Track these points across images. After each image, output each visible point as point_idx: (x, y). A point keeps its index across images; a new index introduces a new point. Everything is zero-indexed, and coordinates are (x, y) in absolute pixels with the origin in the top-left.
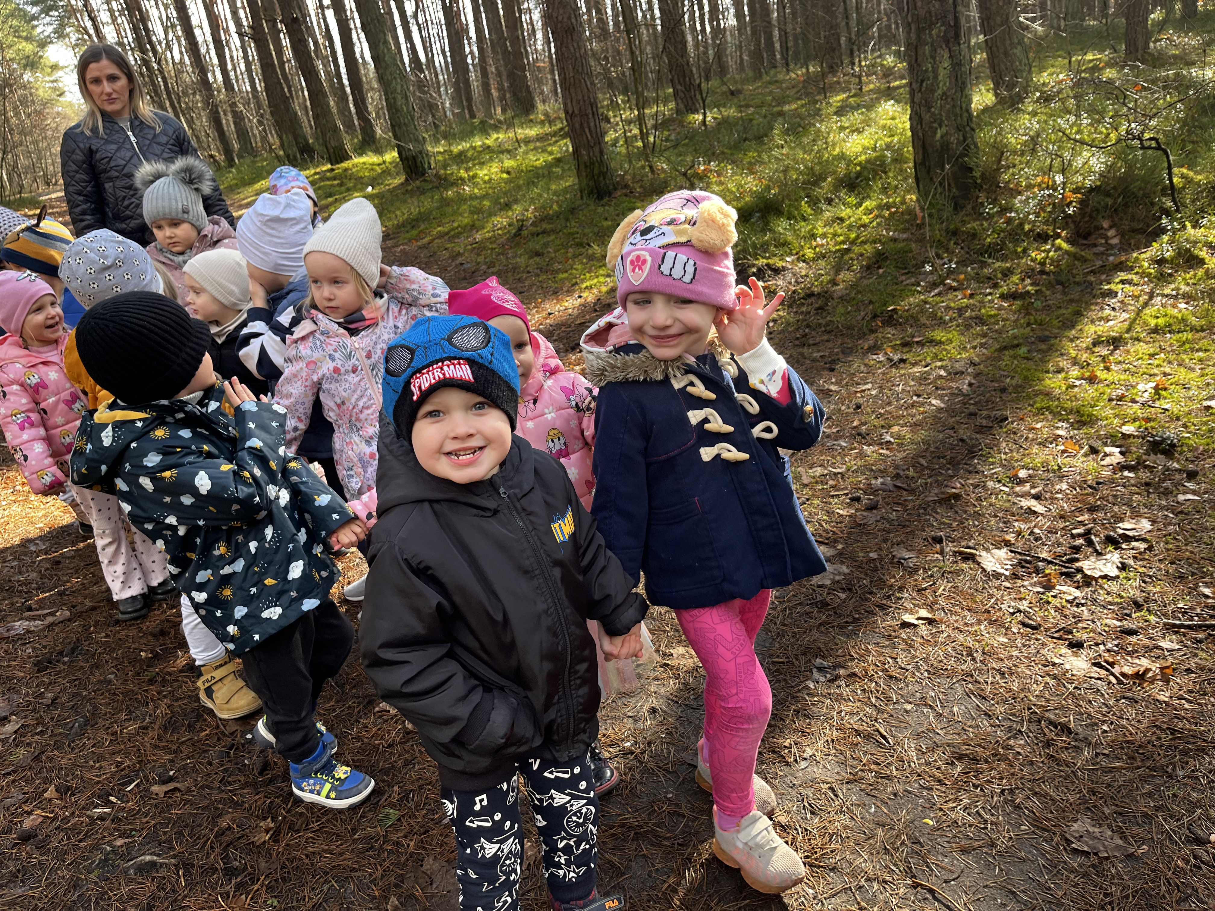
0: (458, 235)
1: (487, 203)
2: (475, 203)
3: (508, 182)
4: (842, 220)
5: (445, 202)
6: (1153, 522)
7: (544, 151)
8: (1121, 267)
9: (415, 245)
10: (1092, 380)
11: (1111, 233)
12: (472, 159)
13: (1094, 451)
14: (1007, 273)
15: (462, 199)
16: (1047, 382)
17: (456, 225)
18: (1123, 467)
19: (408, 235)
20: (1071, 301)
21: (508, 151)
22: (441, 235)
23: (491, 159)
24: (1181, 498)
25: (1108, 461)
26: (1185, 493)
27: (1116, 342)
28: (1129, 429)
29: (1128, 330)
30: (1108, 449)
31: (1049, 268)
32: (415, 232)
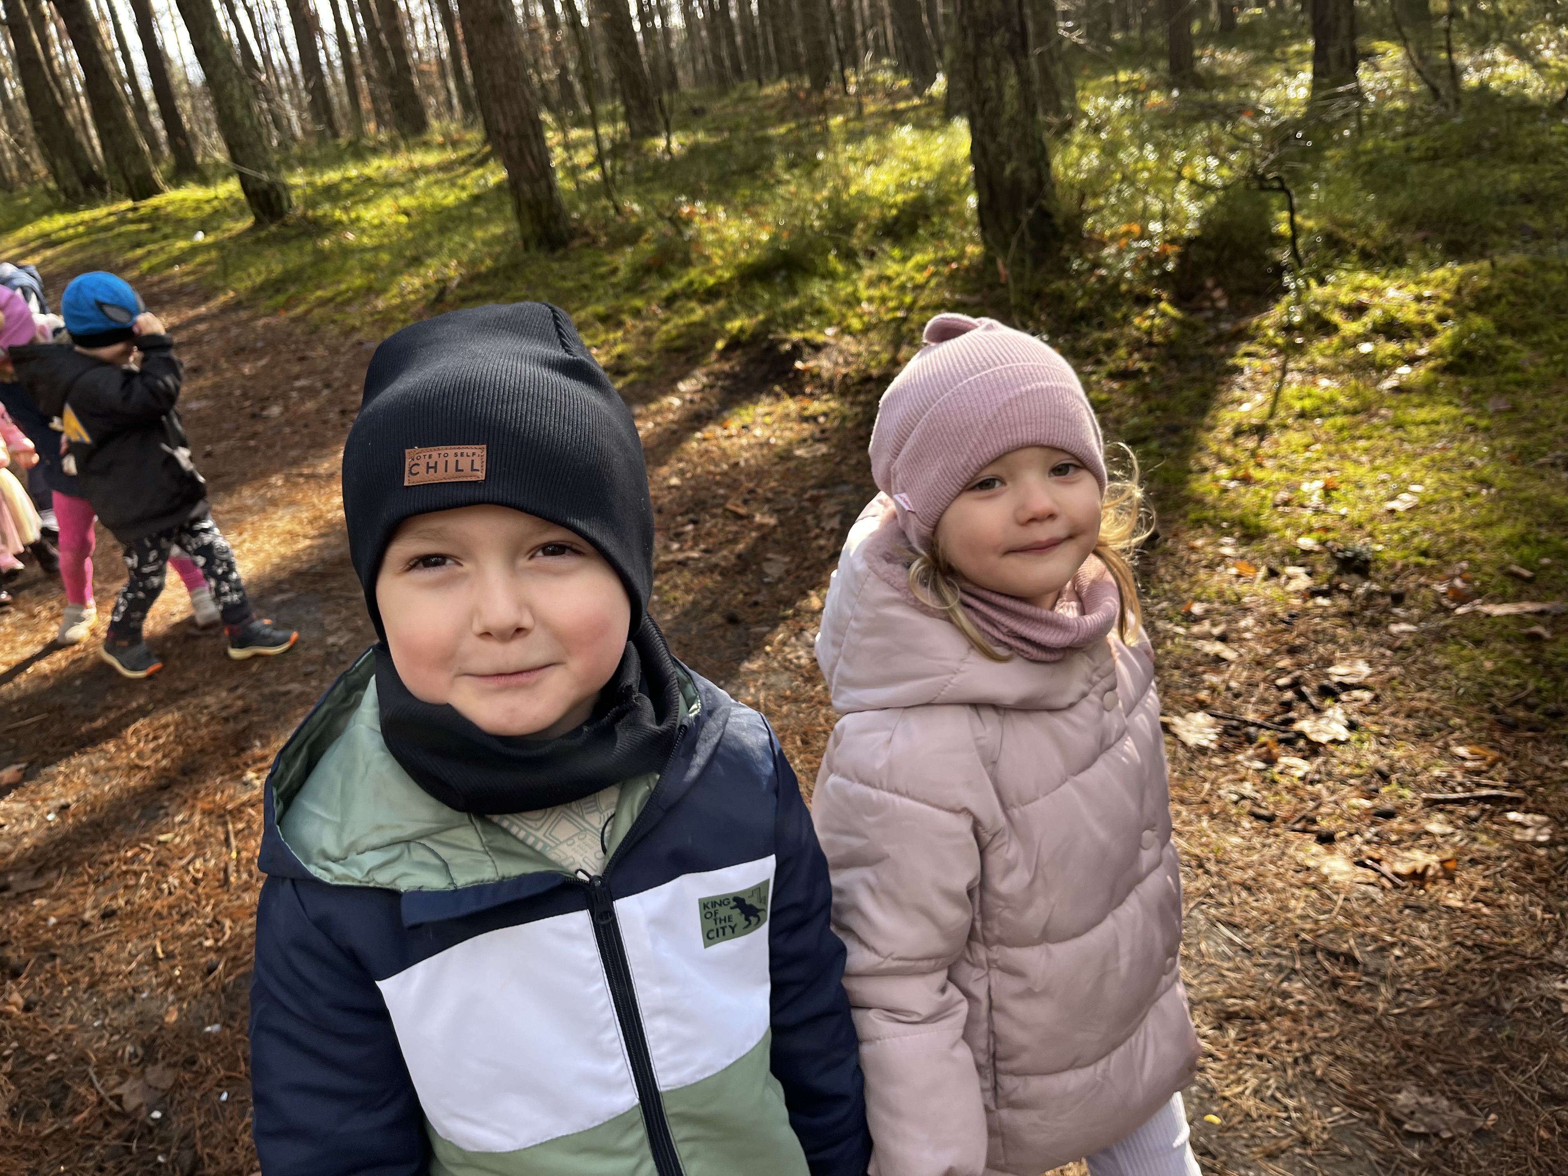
0: (348, 302)
1: (385, 257)
2: (368, 256)
3: (410, 227)
4: (889, 279)
5: (322, 256)
6: (1370, 663)
7: (453, 184)
8: (1242, 335)
9: (283, 318)
10: (1246, 480)
11: (1217, 293)
12: (350, 194)
13: (1273, 573)
14: (1110, 346)
15: (346, 252)
16: (1194, 485)
17: (343, 287)
18: (1314, 593)
19: (271, 303)
20: (1194, 380)
21: (402, 185)
22: (323, 303)
23: (377, 196)
24: (1394, 628)
25: (1293, 586)
26: (1396, 622)
27: (1261, 431)
28: (1307, 542)
29: (1272, 415)
30: (1290, 570)
31: (1157, 338)
32: (281, 298)
